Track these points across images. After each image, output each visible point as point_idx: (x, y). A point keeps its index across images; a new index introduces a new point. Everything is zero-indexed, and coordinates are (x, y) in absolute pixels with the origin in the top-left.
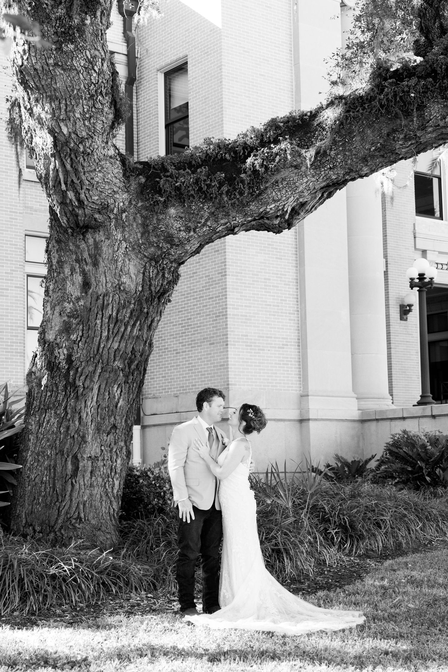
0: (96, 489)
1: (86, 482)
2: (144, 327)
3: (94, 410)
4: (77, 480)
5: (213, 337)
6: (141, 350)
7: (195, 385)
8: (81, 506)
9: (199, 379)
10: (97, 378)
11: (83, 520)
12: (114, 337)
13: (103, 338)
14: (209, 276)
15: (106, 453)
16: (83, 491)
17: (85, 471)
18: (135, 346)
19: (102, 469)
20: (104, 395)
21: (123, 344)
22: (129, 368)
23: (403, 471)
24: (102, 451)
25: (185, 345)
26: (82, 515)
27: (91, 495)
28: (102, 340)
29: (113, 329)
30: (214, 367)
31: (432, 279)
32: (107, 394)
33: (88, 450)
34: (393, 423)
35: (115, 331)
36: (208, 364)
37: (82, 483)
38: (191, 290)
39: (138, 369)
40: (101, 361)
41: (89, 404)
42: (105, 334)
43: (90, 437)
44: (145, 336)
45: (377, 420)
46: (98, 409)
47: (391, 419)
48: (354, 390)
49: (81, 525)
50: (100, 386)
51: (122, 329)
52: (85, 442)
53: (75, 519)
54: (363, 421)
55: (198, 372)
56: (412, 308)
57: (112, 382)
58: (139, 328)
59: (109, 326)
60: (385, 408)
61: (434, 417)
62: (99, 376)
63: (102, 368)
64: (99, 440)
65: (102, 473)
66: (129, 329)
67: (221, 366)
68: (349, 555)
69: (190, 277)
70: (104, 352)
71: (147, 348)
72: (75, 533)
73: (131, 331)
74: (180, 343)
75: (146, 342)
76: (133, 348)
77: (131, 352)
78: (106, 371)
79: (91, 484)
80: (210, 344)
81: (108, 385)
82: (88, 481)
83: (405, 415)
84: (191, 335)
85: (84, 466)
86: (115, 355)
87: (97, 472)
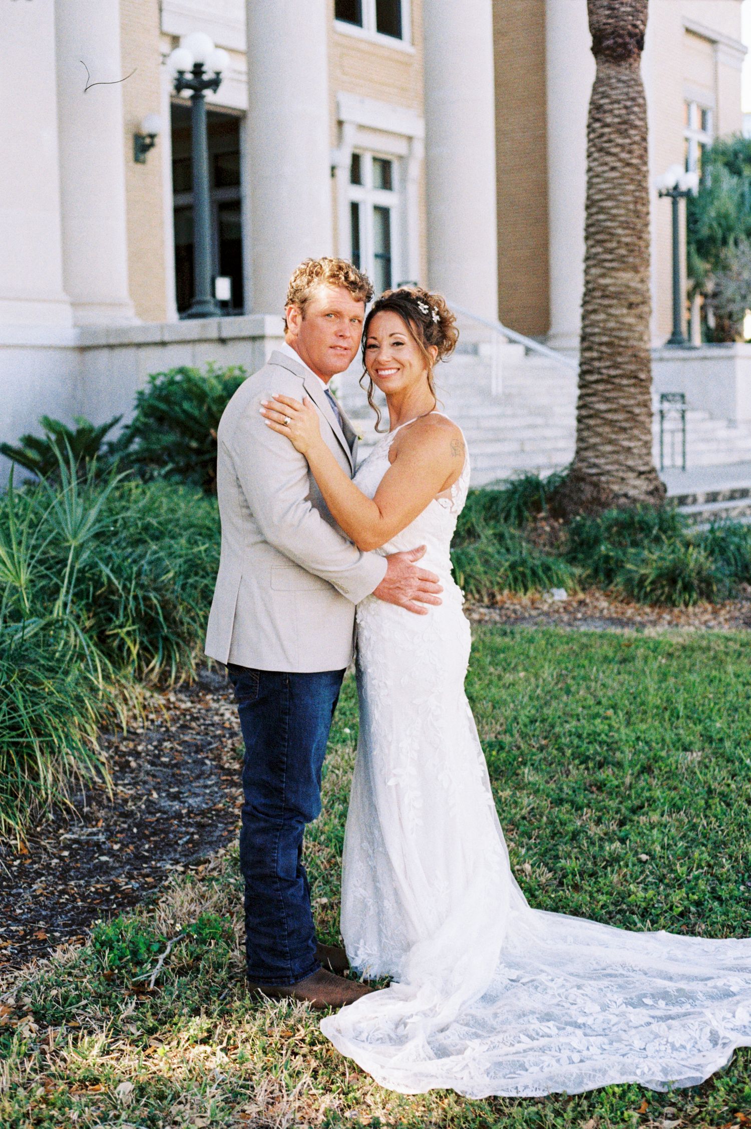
23: (180, 449)
31: (218, 74)
34: (144, 353)
45: (111, 347)
47: (139, 345)
48: (66, 287)
54: (83, 349)
56: (156, 140)
60: (124, 323)
61: (223, 341)
68: (161, 687)
83: (167, 338)
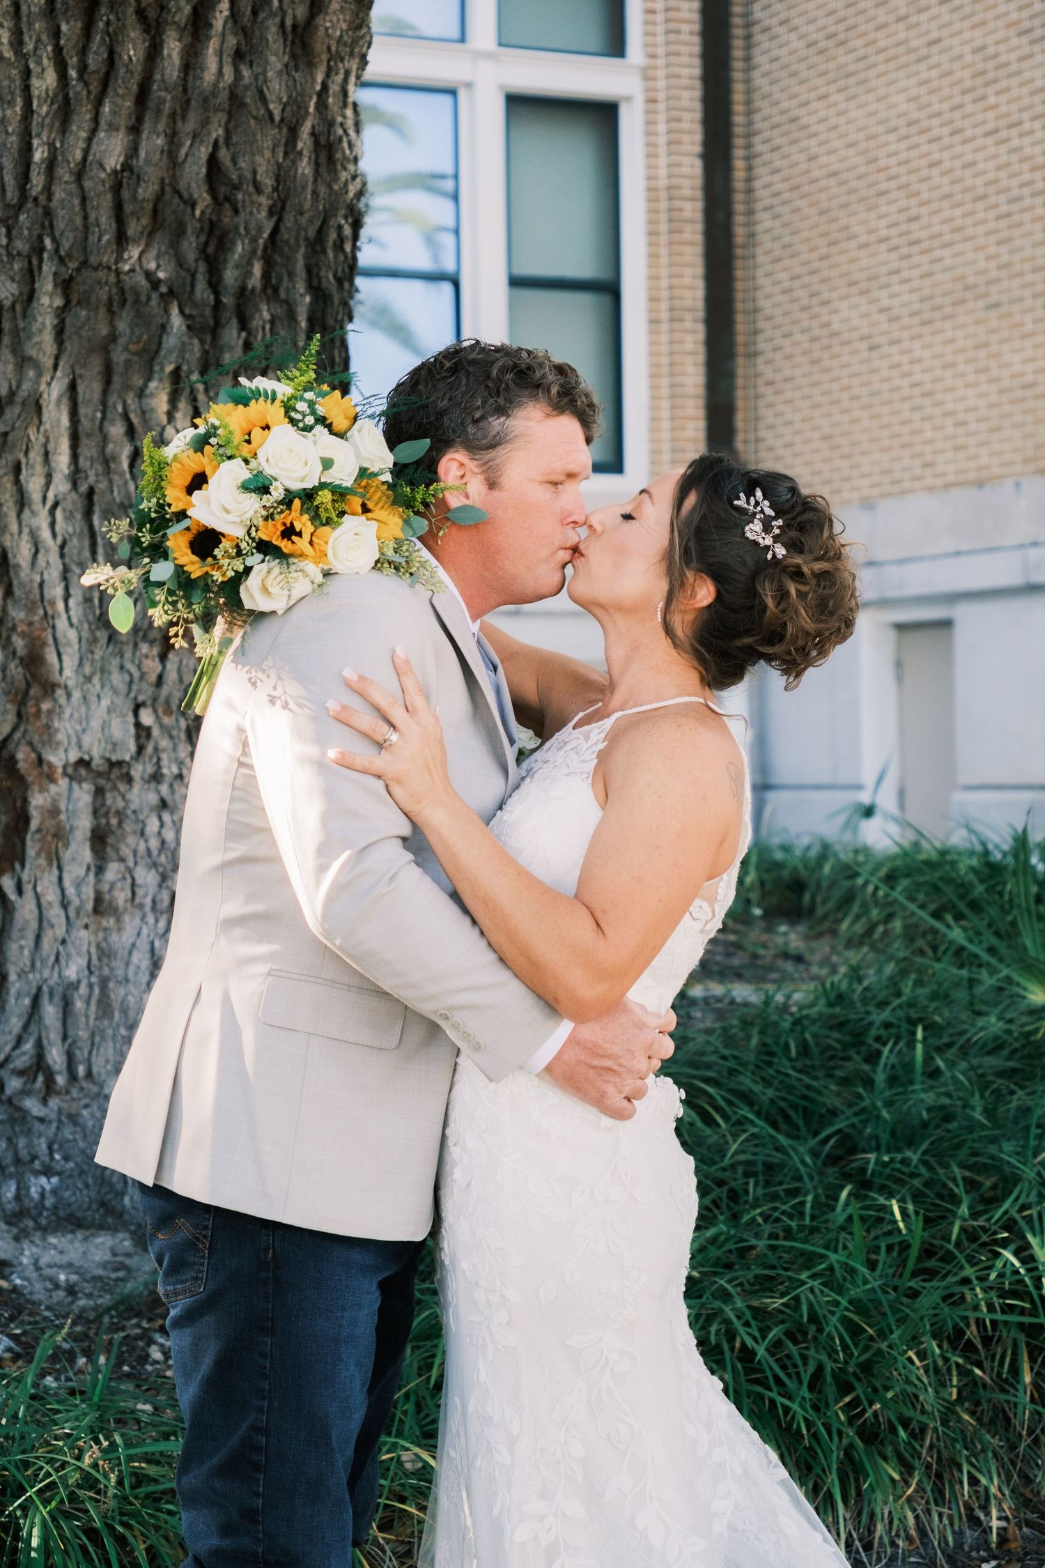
0: (131, 923)
1: (70, 891)
2: (263, 38)
3: (69, 517)
4: (25, 876)
5: (997, 281)
6: (268, 182)
7: (931, 464)
8: (50, 1012)
9: (946, 438)
10: (48, 338)
11: (61, 1080)
12: (99, 103)
13: (42, 109)
14: (984, 48)
15: (164, 743)
16: (60, 931)
17: (60, 835)
18: (224, 154)
19: (153, 825)
20: (105, 439)
21: (153, 142)
22: (215, 284)
24: (142, 732)
25: (898, 318)
26: (56, 1057)
27: (105, 953)
28: (36, 120)
29: (83, 51)
30: (1001, 392)
32: (117, 430)
33: (65, 728)
35: (95, 60)
36: (976, 384)
37: (51, 896)
38: (920, 108)
39: (276, 290)
40: (48, 242)
41: (34, 485)
42: (45, 81)
43: (70, 663)
44: (277, 88)
46: (88, 514)
49: (54, 1103)
50: (73, 387)
51: (133, 50)
52: (49, 688)
53: (20, 1073)
55: (945, 415)
57: (128, 362)
58: (232, 41)
59: (56, 34)
62: (60, 331)
63: (65, 285)
64: (117, 679)
65: (154, 843)
66: (173, 48)
67: (1025, 387)
69: (920, 60)
70: (59, 194)
71: (305, 167)
72: (22, 1142)
73: (191, 63)
74: (882, 311)
75: (293, 132)
76: (213, 161)
77: (212, 191)
78: (84, 302)
79: (98, 899)
80: (989, 307)
81: (116, 379)
82: (78, 885)
84: (922, 277)
85: (54, 812)
86: (118, 207)
87: (131, 840)
